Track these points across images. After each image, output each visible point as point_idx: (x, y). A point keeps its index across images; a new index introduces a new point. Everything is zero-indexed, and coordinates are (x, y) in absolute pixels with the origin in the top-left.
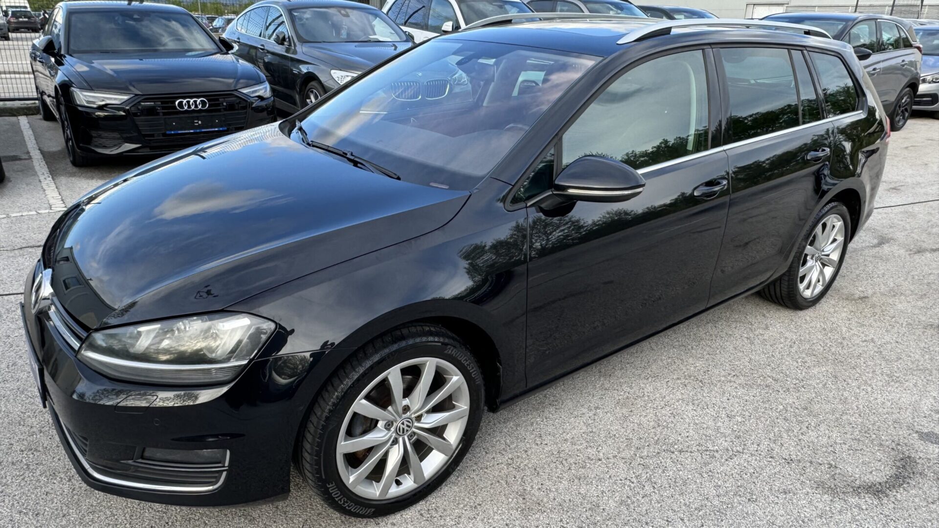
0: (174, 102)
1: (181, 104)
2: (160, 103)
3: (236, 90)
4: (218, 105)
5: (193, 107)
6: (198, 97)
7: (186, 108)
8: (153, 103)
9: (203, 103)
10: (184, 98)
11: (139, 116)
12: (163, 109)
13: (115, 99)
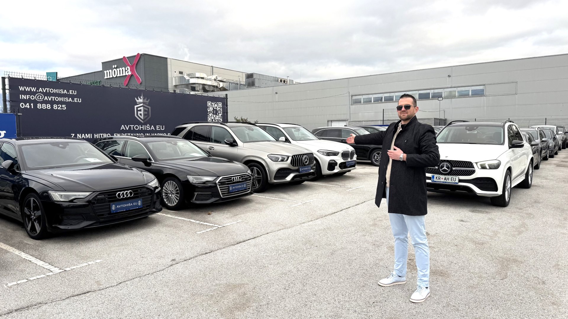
0: (116, 194)
1: (119, 195)
2: (107, 195)
3: (146, 184)
4: (138, 194)
5: (125, 196)
6: (128, 190)
7: (122, 197)
8: (104, 196)
9: (131, 193)
10: (121, 191)
11: (95, 204)
12: (108, 199)
13: (82, 195)
